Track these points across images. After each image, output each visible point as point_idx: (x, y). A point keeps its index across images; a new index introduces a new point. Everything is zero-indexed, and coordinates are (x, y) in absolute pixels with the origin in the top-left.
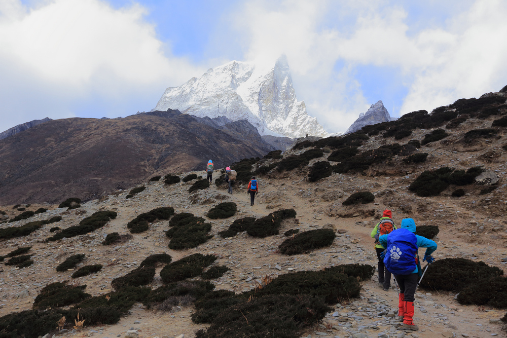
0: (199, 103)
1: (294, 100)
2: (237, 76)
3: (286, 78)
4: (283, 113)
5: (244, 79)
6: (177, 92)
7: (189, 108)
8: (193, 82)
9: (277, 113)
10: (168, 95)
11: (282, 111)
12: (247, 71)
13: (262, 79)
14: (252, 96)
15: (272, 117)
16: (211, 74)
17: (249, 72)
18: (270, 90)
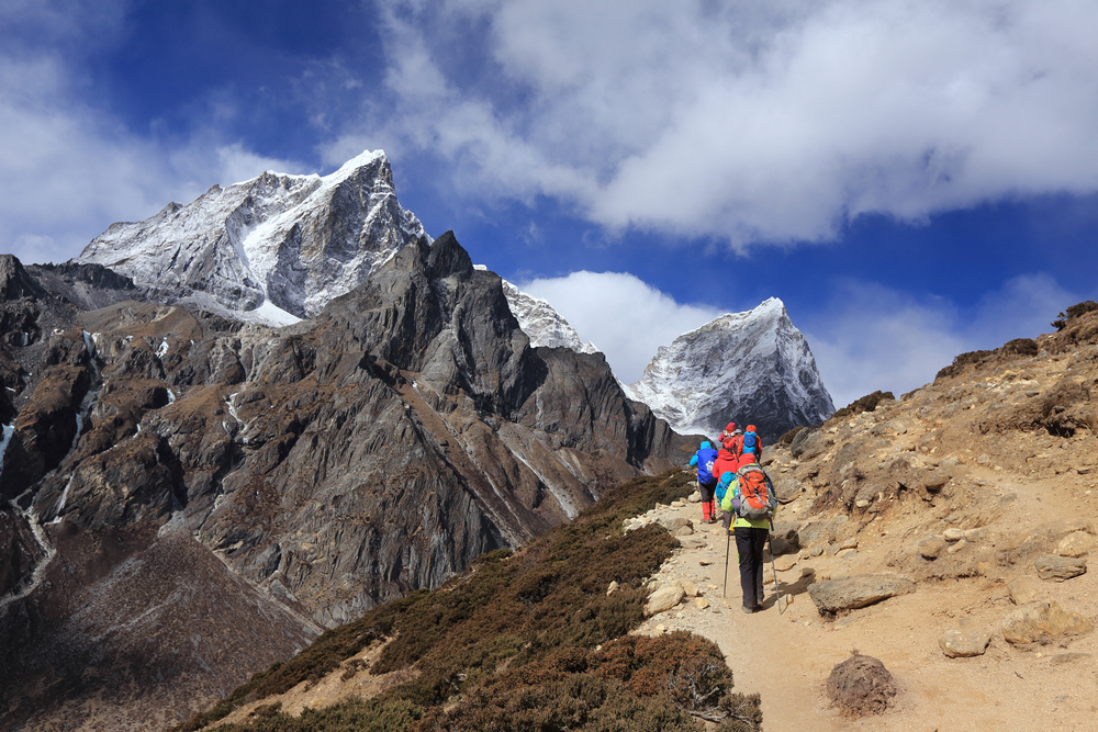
0: (152, 251)
1: (388, 253)
2: (267, 201)
3: (379, 206)
4: (351, 277)
5: (281, 208)
6: (134, 231)
7: (122, 262)
8: (169, 211)
9: (335, 277)
10: (109, 238)
11: (349, 274)
12: (294, 192)
13: (308, 207)
14: (273, 239)
15: (318, 283)
16: (212, 197)
17: (297, 195)
18: (319, 228)
